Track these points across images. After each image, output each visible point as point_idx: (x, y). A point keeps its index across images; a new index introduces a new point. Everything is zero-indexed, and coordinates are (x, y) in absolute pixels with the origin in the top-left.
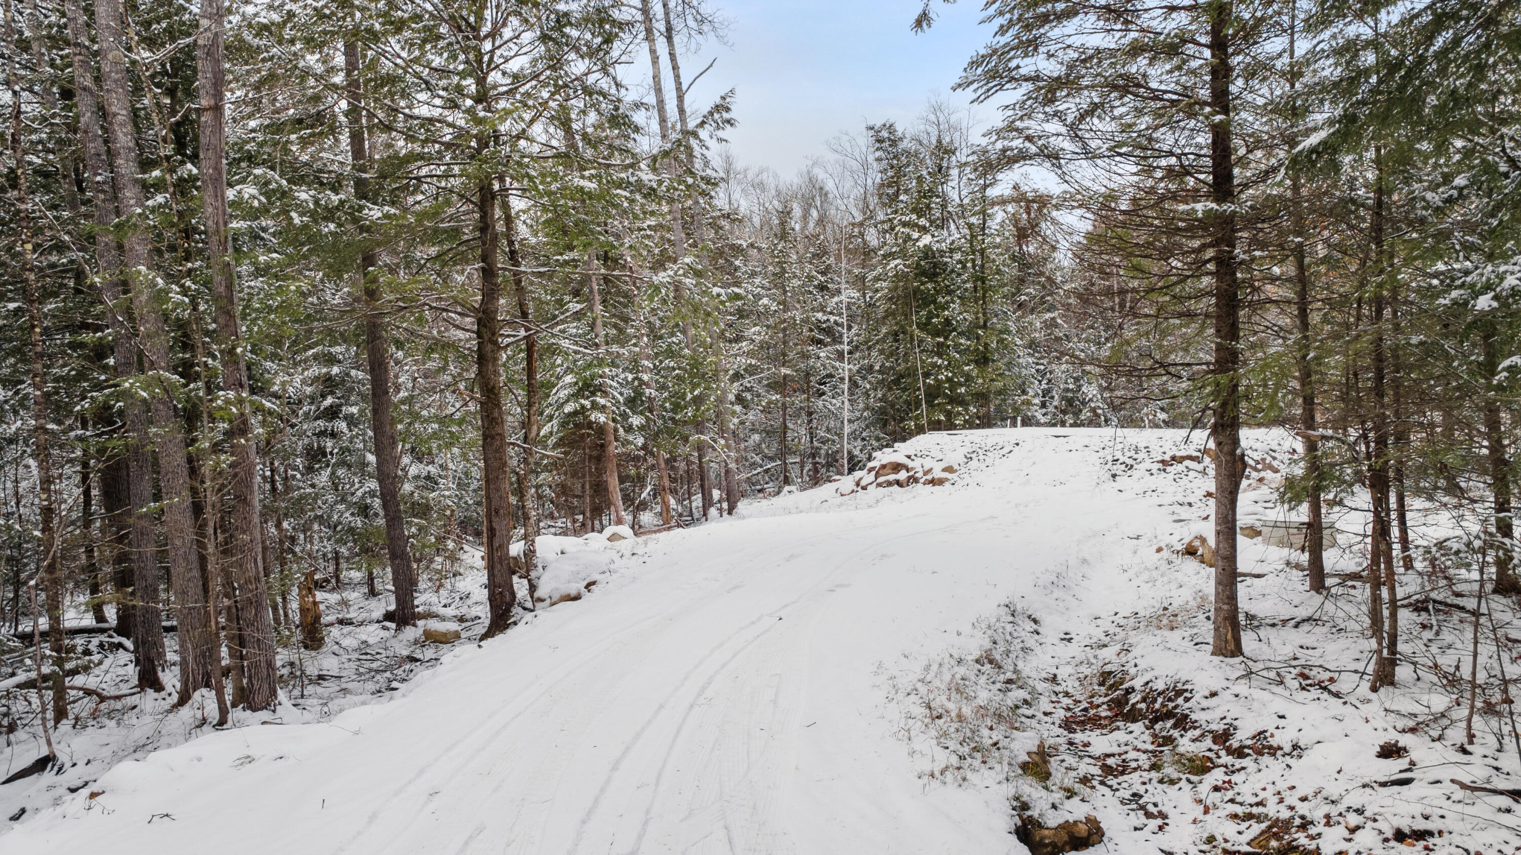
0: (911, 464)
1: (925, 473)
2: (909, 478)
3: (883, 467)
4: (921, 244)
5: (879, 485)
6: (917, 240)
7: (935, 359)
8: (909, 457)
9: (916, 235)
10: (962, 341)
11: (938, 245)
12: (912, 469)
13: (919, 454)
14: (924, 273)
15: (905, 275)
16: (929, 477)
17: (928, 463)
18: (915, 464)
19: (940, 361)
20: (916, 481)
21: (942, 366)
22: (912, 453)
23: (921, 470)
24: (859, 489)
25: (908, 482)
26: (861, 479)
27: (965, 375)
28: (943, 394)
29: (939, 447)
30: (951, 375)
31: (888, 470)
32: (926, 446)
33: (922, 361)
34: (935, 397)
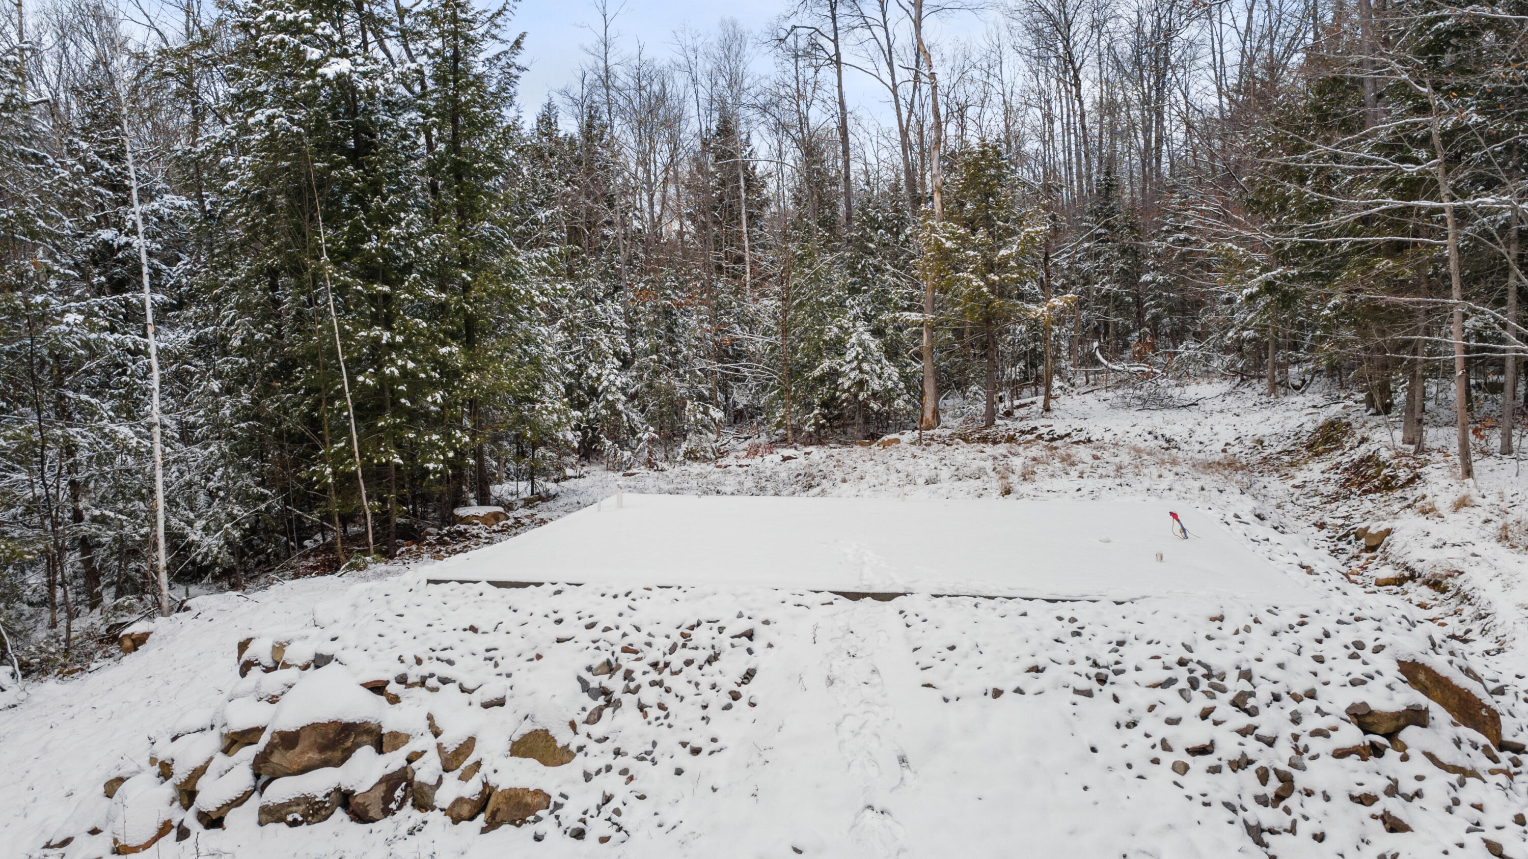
0: (389, 721)
1: (451, 763)
2: (391, 782)
4: (330, 71)
5: (273, 812)
6: (318, 64)
7: (376, 331)
8: (378, 688)
9: (314, 54)
10: (430, 292)
11: (365, 81)
12: (397, 741)
14: (337, 145)
15: (293, 144)
17: (456, 719)
18: (407, 717)
19: (386, 336)
20: (420, 796)
21: (391, 346)
22: (386, 670)
23: (427, 742)
24: (190, 819)
25: (388, 798)
26: (199, 772)
27: (441, 364)
28: (398, 409)
29: (478, 643)
30: (411, 365)
31: (305, 753)
32: (437, 639)
33: (345, 335)
34: (379, 411)
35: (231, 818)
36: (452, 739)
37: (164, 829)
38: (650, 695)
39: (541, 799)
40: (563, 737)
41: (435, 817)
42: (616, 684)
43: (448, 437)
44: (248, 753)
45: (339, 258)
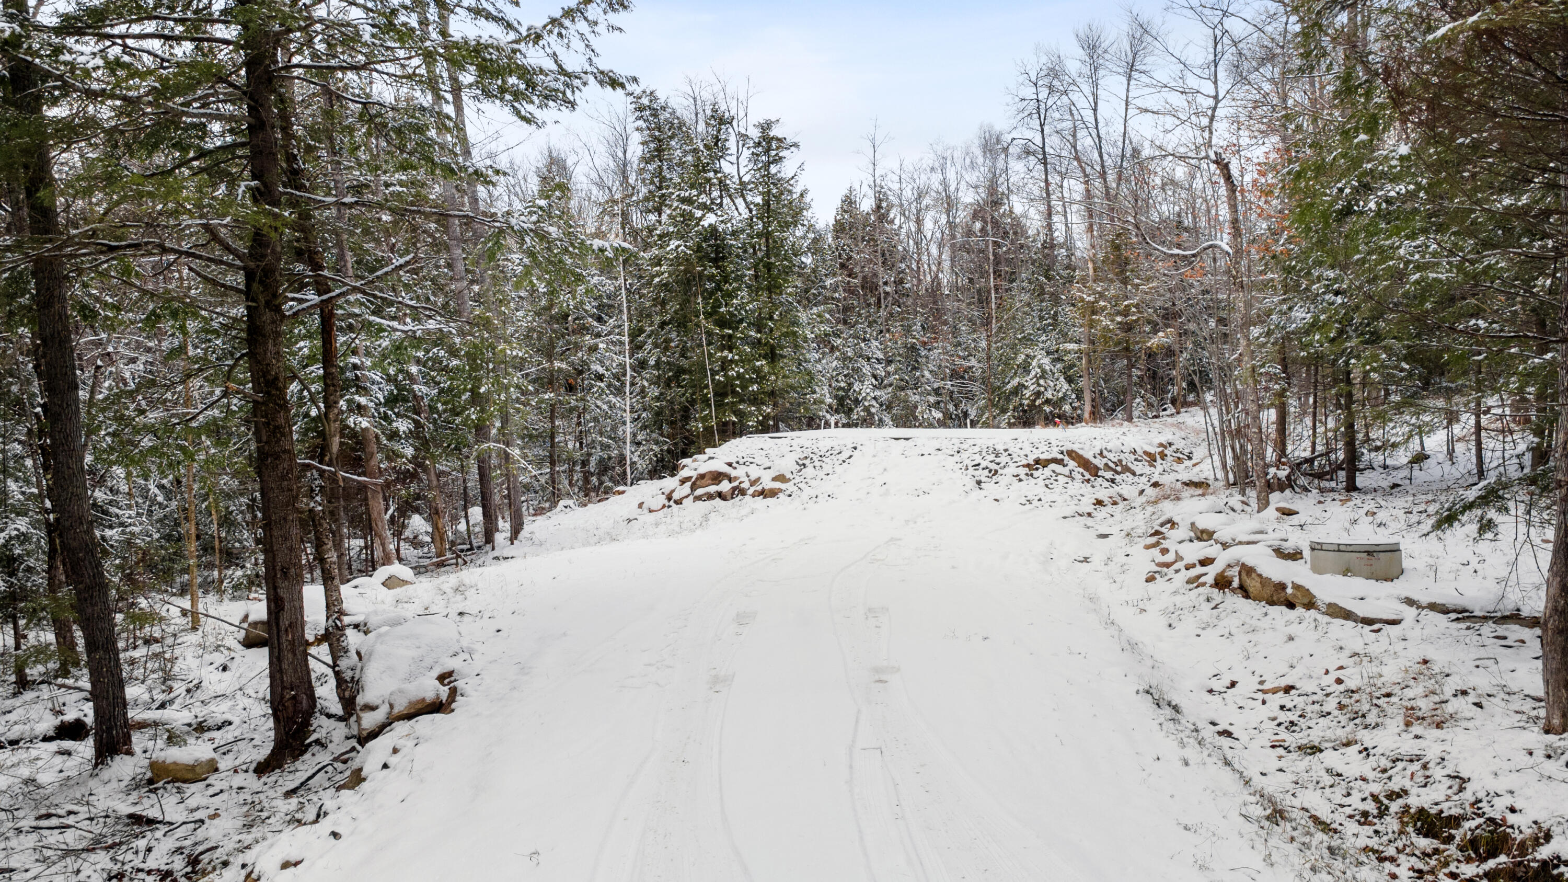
0: (733, 473)
1: (753, 483)
2: (734, 489)
3: (702, 476)
4: (705, 223)
5: (698, 498)
6: (700, 219)
7: (726, 353)
8: (730, 465)
9: (698, 213)
10: (752, 333)
11: (723, 225)
12: (736, 478)
13: (741, 461)
14: (707, 256)
15: (686, 258)
16: (759, 488)
17: (755, 472)
18: (739, 472)
19: (730, 356)
20: (743, 492)
21: (732, 361)
22: (733, 460)
23: (746, 479)
24: (672, 503)
25: (733, 493)
26: (673, 491)
27: (758, 371)
28: (734, 393)
29: (764, 453)
30: (742, 370)
31: (707, 481)
32: (748, 452)
33: (710, 355)
34: (725, 395)
35: (684, 501)
36: (753, 478)
37: (664, 506)
38: (817, 464)
39: (780, 490)
40: (788, 476)
41: (748, 498)
42: (807, 462)
43: (759, 410)
44: (689, 484)
45: (708, 315)
